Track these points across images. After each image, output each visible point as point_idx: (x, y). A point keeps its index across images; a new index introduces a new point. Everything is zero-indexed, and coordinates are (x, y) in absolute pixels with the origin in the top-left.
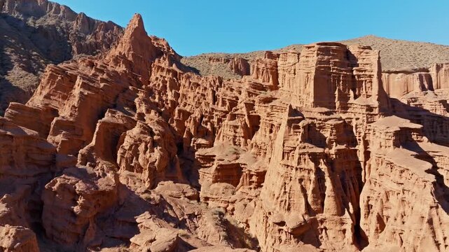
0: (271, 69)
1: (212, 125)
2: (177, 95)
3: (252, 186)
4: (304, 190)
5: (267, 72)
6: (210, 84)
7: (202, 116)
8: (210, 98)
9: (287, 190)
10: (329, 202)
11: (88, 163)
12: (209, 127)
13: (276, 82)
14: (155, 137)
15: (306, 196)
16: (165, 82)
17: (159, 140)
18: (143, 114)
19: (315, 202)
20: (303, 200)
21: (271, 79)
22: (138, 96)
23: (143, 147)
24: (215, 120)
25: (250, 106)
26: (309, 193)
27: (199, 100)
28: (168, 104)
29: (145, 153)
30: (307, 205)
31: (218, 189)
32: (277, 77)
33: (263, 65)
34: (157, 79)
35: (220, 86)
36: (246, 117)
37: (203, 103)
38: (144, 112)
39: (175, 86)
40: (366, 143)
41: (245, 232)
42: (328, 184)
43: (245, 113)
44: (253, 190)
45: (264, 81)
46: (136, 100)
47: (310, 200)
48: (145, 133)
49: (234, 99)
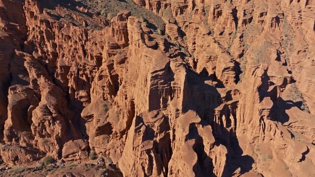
0: (123, 30)
1: (86, 76)
2: (54, 46)
3: (118, 138)
4: (143, 168)
5: (120, 32)
6: (79, 38)
7: (79, 70)
8: (81, 52)
9: (136, 168)
10: (155, 171)
11: (13, 139)
12: (84, 78)
13: (127, 40)
14: (54, 115)
15: (144, 171)
16: (41, 32)
17: (57, 116)
18: (36, 79)
19: (148, 172)
20: (143, 173)
21: (123, 38)
22: (26, 60)
23: (48, 123)
24: (88, 72)
25: (111, 67)
26: (146, 169)
27: (73, 54)
28: (49, 55)
29: (49, 126)
30: (145, 174)
31: (99, 140)
32: (128, 35)
33: (117, 27)
34: (34, 29)
35: (87, 40)
36: (109, 78)
37: (77, 56)
38: (36, 77)
39: (51, 36)
40: (174, 130)
41: (117, 167)
42: (154, 162)
43: (108, 74)
44: (118, 140)
45: (118, 40)
46: (26, 65)
47: (146, 172)
48: (46, 115)
49: (99, 55)
